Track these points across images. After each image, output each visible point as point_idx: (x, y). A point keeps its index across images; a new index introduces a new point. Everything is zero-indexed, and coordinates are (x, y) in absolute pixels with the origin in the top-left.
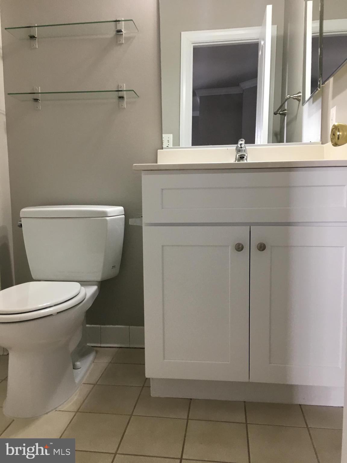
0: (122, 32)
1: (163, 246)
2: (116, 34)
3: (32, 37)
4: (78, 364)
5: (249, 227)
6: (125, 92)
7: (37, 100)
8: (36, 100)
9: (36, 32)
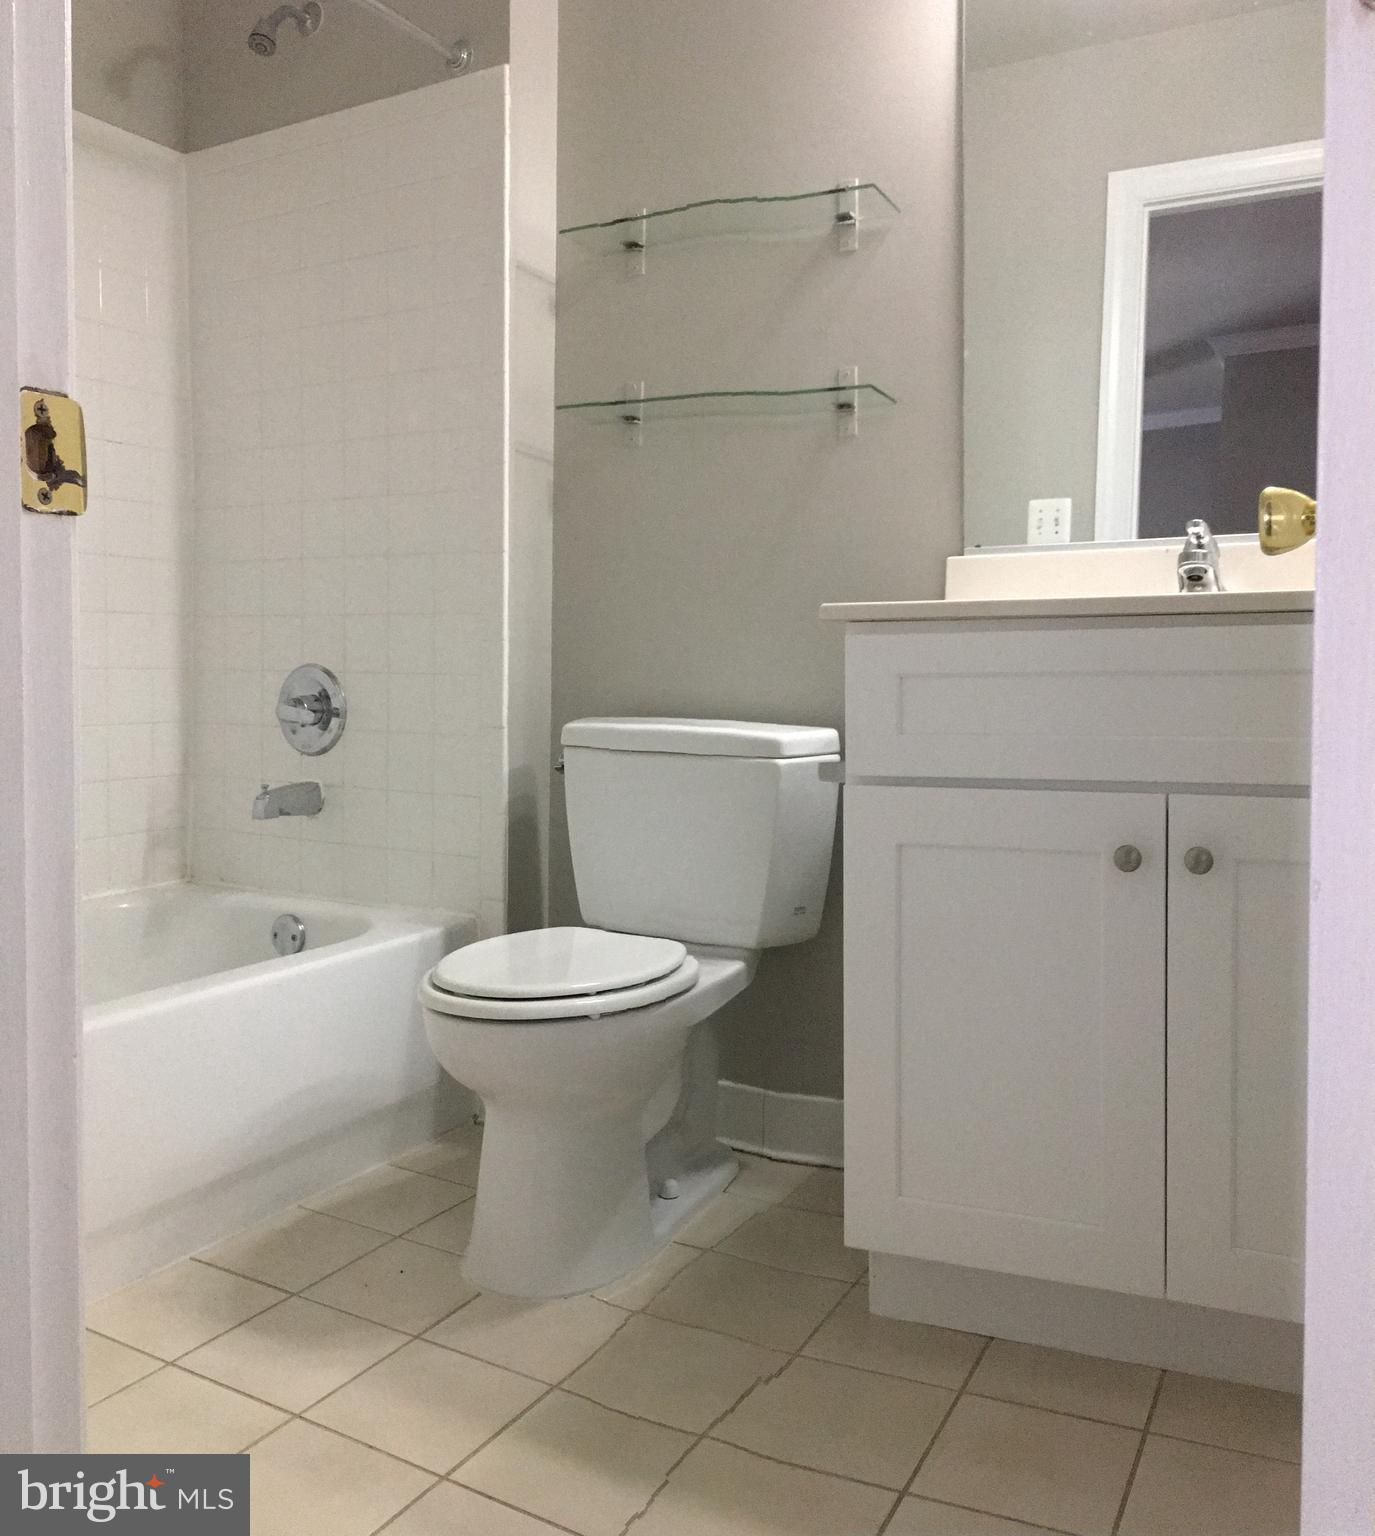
0: (851, 218)
1: (900, 847)
2: (834, 226)
3: (633, 246)
4: (673, 1185)
5: (1163, 797)
6: (856, 391)
7: (634, 418)
8: (630, 419)
9: (642, 231)
